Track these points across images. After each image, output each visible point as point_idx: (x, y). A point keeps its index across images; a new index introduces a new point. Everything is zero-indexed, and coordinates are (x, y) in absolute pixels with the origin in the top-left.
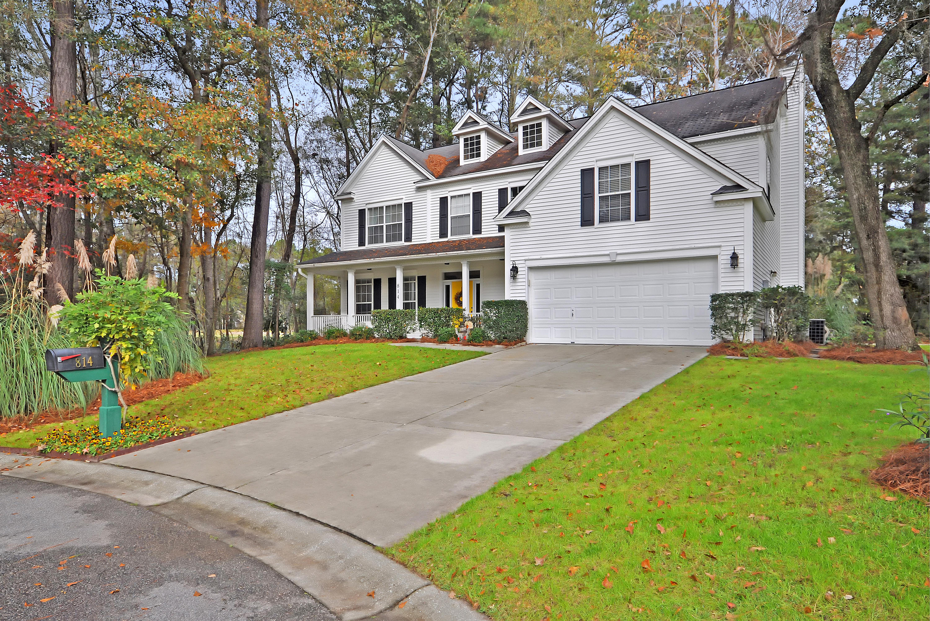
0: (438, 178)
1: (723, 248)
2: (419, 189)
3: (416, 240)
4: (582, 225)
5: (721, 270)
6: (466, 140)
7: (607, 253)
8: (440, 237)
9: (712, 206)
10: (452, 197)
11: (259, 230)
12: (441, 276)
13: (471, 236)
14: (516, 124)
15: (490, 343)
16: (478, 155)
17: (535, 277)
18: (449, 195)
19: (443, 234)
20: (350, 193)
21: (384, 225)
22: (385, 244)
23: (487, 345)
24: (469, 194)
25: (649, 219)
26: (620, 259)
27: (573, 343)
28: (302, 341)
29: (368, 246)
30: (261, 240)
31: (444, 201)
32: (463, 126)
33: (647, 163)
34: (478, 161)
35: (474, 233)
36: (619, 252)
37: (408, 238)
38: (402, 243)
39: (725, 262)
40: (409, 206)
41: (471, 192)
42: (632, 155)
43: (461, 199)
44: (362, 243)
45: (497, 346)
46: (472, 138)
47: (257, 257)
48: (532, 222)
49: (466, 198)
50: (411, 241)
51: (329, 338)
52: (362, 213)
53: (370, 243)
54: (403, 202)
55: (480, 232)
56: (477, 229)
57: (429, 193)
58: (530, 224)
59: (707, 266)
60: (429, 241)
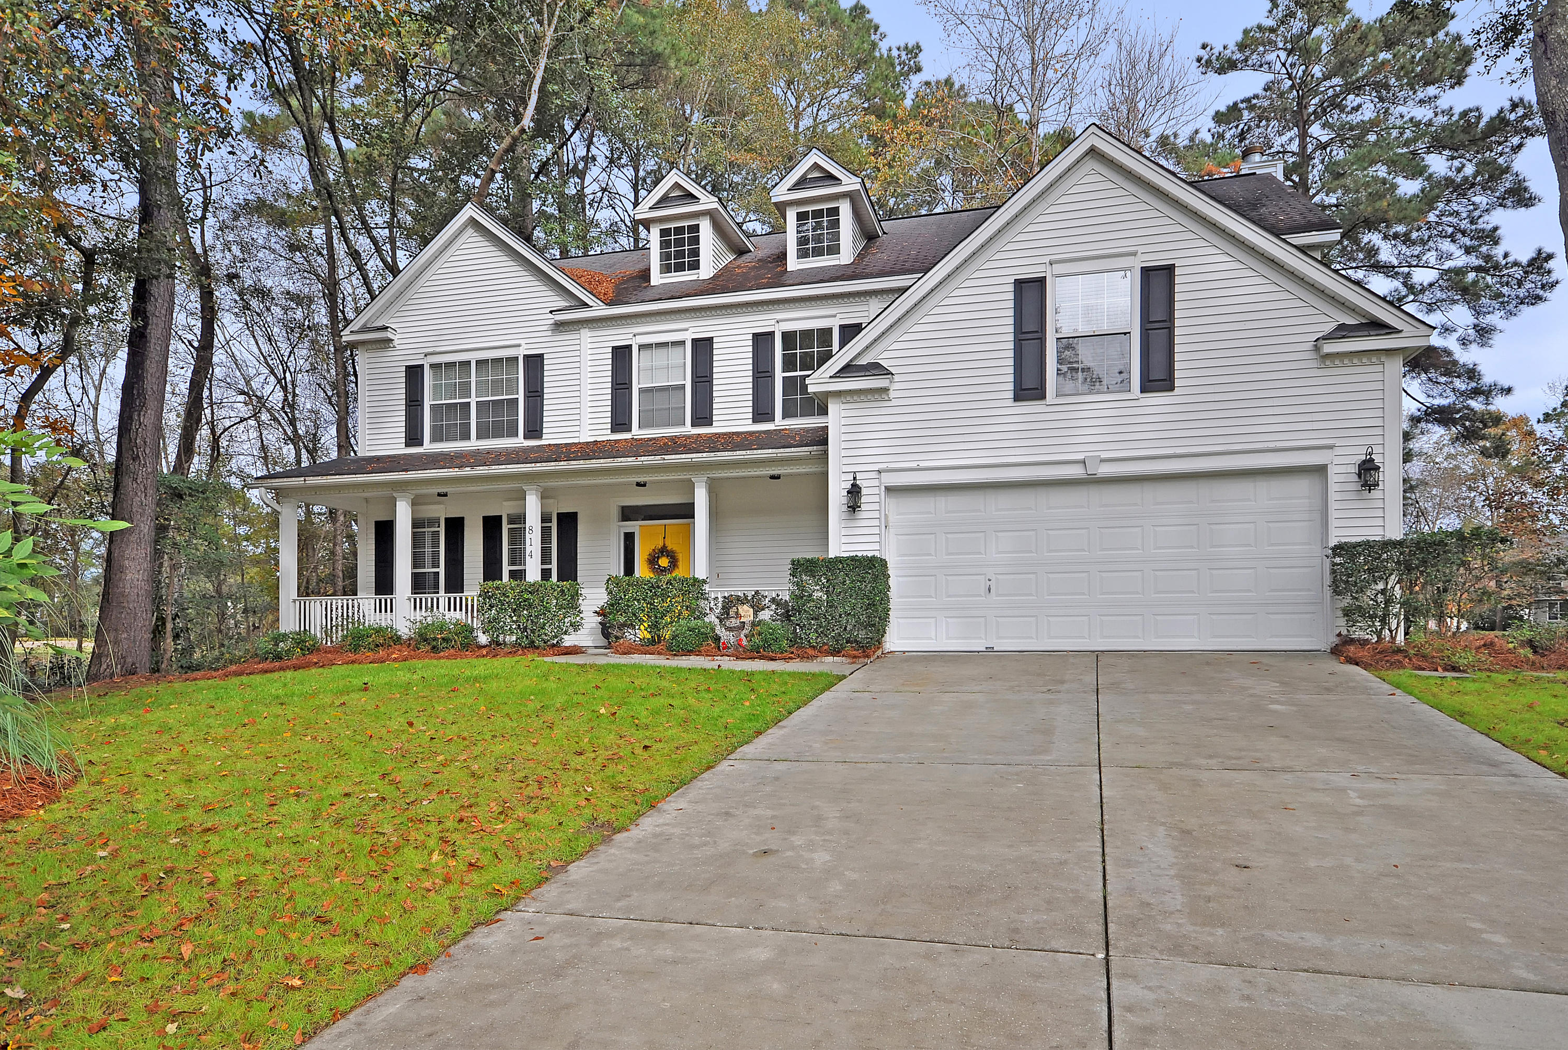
0: (610, 303)
1: (1338, 451)
2: (560, 327)
3: (552, 435)
4: (1017, 398)
5: (1333, 496)
6: (664, 233)
7: (1080, 457)
8: (613, 431)
9: (1314, 364)
10: (642, 347)
11: (142, 394)
12: (615, 513)
13: (688, 429)
14: (782, 207)
15: (811, 652)
16: (695, 266)
17: (898, 509)
18: (635, 343)
19: (620, 422)
20: (385, 328)
21: (473, 401)
22: (474, 444)
23: (804, 657)
24: (683, 343)
25: (1172, 388)
26: (1105, 470)
27: (990, 649)
28: (278, 657)
29: (428, 446)
30: (148, 418)
31: (621, 355)
32: (659, 202)
33: (1169, 270)
34: (694, 277)
35: (693, 425)
36: (1104, 455)
37: (534, 430)
38: (519, 441)
39: (1342, 478)
40: (535, 363)
41: (688, 336)
42: (1134, 254)
43: (662, 352)
44: (413, 437)
45: (830, 659)
46: (679, 230)
47: (136, 458)
48: (897, 388)
49: (676, 352)
50: (540, 437)
51: (356, 648)
52: (414, 374)
53: (435, 438)
54: (521, 352)
55: (709, 422)
56: (703, 416)
57: (586, 335)
58: (892, 394)
59: (1302, 486)
60: (586, 437)
